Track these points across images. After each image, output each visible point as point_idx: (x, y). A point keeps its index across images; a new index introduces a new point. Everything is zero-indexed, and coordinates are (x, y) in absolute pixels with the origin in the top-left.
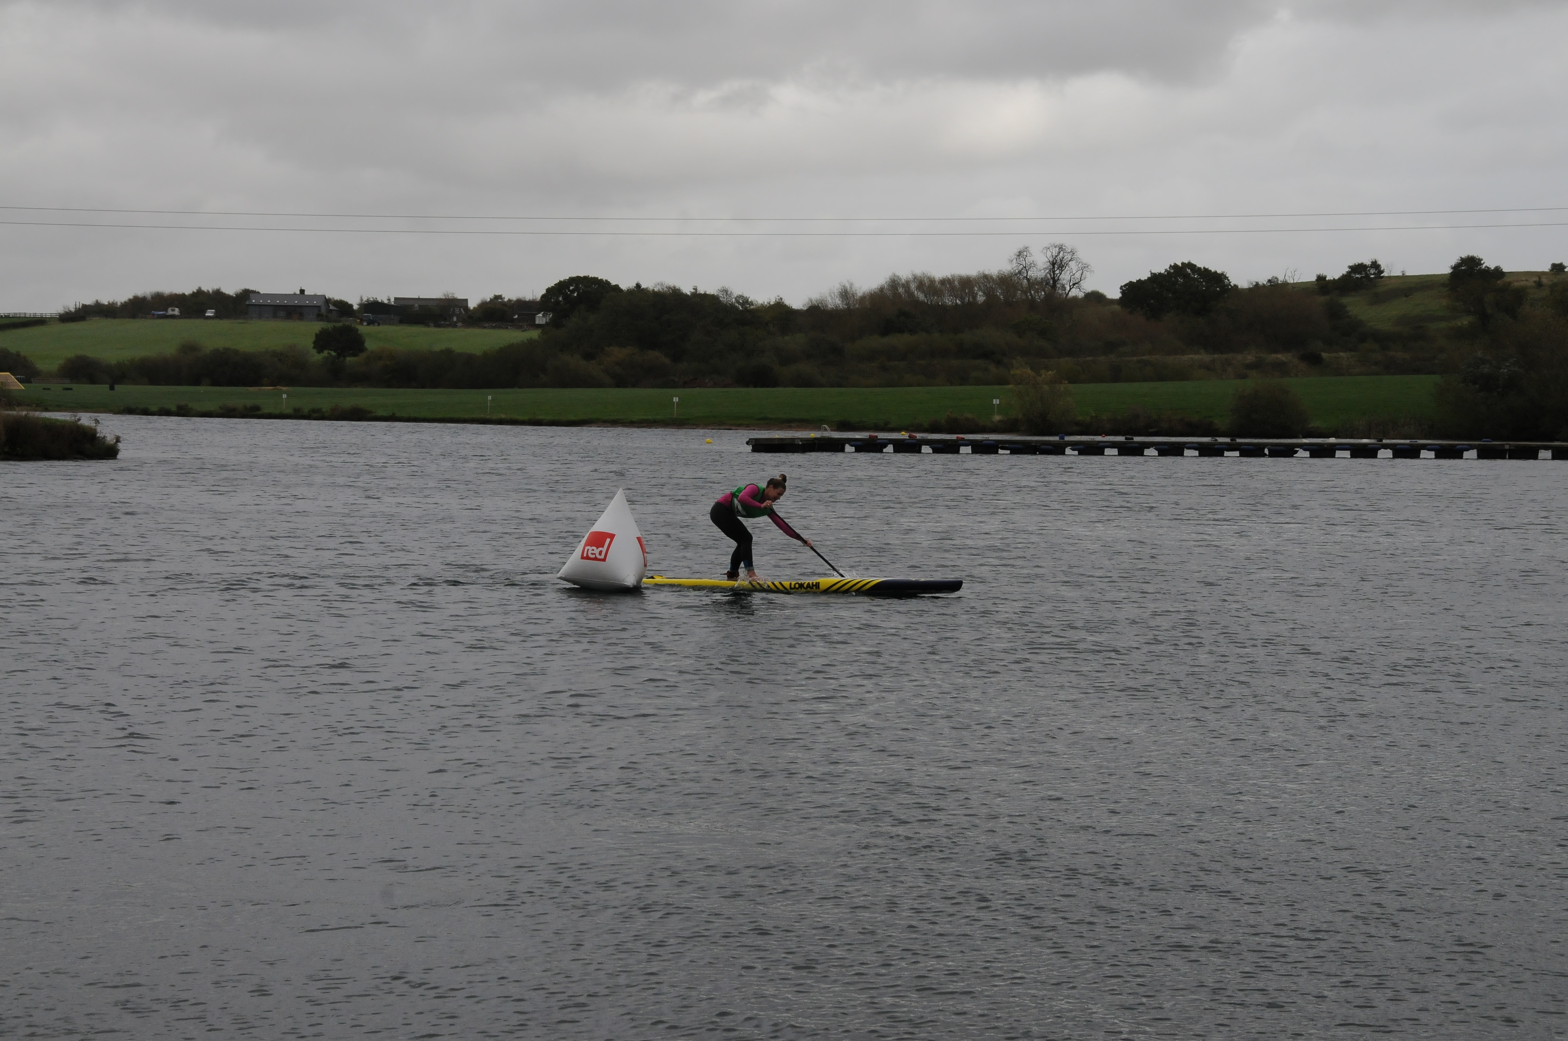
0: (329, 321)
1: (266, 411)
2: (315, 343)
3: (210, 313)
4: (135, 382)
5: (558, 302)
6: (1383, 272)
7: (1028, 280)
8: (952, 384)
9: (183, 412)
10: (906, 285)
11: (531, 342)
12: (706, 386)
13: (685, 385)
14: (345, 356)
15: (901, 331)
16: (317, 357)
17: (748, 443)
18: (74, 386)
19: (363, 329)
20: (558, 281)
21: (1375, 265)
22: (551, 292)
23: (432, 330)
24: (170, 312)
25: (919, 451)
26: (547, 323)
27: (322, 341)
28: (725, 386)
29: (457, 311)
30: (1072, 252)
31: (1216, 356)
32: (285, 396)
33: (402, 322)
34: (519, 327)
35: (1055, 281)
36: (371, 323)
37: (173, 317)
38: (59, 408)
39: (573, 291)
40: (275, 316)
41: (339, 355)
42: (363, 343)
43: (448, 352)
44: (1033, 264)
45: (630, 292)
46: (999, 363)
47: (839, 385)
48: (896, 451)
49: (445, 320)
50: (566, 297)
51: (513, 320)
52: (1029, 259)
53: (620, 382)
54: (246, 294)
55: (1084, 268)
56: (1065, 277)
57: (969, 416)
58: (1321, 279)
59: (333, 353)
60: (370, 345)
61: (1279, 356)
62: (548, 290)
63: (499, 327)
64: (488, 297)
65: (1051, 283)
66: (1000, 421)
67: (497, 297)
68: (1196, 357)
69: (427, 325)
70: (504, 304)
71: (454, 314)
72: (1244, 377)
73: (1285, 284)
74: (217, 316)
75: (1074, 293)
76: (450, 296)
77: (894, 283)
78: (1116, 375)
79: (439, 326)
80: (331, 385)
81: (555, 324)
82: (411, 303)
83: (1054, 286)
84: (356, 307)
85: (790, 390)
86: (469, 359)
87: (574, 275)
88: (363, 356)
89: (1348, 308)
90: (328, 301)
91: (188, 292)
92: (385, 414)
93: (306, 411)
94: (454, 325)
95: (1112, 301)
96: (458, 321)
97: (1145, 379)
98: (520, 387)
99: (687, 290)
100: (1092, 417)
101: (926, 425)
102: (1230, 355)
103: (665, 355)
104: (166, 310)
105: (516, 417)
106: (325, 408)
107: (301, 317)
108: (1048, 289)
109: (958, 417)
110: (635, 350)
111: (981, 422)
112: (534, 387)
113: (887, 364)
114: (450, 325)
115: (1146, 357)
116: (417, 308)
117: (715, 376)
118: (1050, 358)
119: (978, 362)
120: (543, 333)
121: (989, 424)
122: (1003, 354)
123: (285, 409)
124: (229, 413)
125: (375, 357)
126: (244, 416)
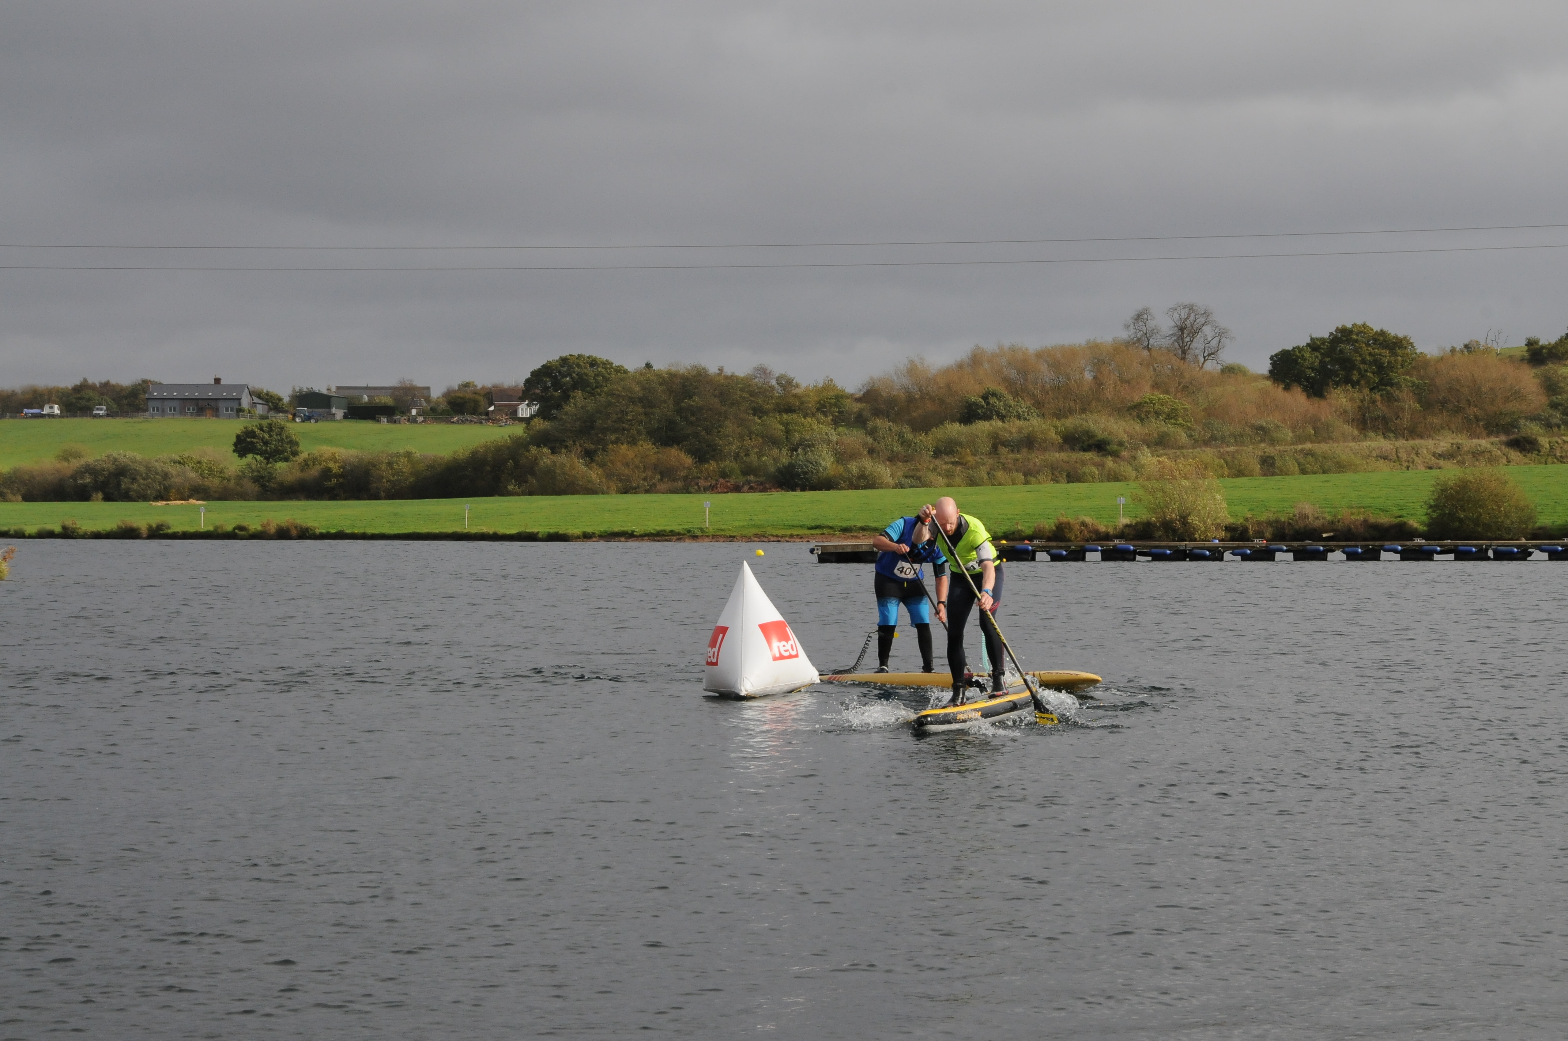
0: (252, 417)
1: (177, 530)
2: (235, 445)
3: (100, 410)
5: (546, 389)
7: (1149, 349)
8: (1057, 481)
10: (992, 360)
11: (512, 438)
13: (712, 489)
14: (274, 462)
15: (987, 417)
16: (236, 463)
17: (812, 551)
19: (296, 428)
20: (544, 362)
22: (537, 376)
23: (385, 426)
24: (46, 410)
25: (1033, 559)
26: (532, 417)
27: (244, 443)
28: (764, 490)
29: (417, 401)
30: (1206, 314)
31: (1401, 443)
32: (201, 513)
33: (346, 417)
34: (495, 421)
35: (1184, 352)
36: (307, 419)
37: (51, 416)
39: (564, 375)
40: (183, 413)
41: (267, 461)
42: (297, 445)
43: (408, 456)
44: (1154, 331)
45: (638, 374)
46: (1115, 455)
49: (403, 413)
50: (557, 382)
51: (487, 413)
52: (1151, 324)
53: (629, 488)
54: (145, 385)
55: (1221, 334)
56: (1198, 345)
57: (1088, 520)
58: (1530, 343)
59: (258, 457)
60: (305, 449)
61: (1484, 443)
62: (533, 373)
63: (471, 421)
65: (1181, 353)
66: (1127, 526)
67: (468, 385)
68: (1373, 444)
69: (379, 421)
70: (477, 393)
71: (414, 405)
72: (1435, 469)
73: (1487, 351)
74: (110, 414)
75: (1211, 366)
76: (408, 384)
77: (977, 357)
78: (1269, 468)
79: (395, 422)
80: (257, 499)
81: (544, 416)
82: (356, 393)
83: (1183, 359)
84: (286, 400)
87: (565, 354)
88: (298, 460)
90: (252, 393)
91: (71, 384)
92: (329, 531)
93: (229, 528)
94: (413, 420)
95: (1256, 378)
96: (418, 414)
97: (1306, 472)
99: (713, 369)
100: (1246, 519)
101: (1029, 532)
102: (1418, 442)
103: (689, 452)
104: (42, 408)
105: (503, 530)
106: (255, 526)
107: (216, 413)
108: (1176, 362)
109: (1072, 521)
110: (646, 447)
111: (1102, 529)
112: (518, 494)
113: (970, 458)
114: (409, 421)
115: (1308, 446)
116: (366, 398)
117: (752, 478)
118: (1182, 447)
119: (1088, 456)
120: (527, 428)
121: (1111, 531)
122: (1121, 444)
123: (203, 526)
124: (130, 533)
125: (313, 460)
126: (150, 537)
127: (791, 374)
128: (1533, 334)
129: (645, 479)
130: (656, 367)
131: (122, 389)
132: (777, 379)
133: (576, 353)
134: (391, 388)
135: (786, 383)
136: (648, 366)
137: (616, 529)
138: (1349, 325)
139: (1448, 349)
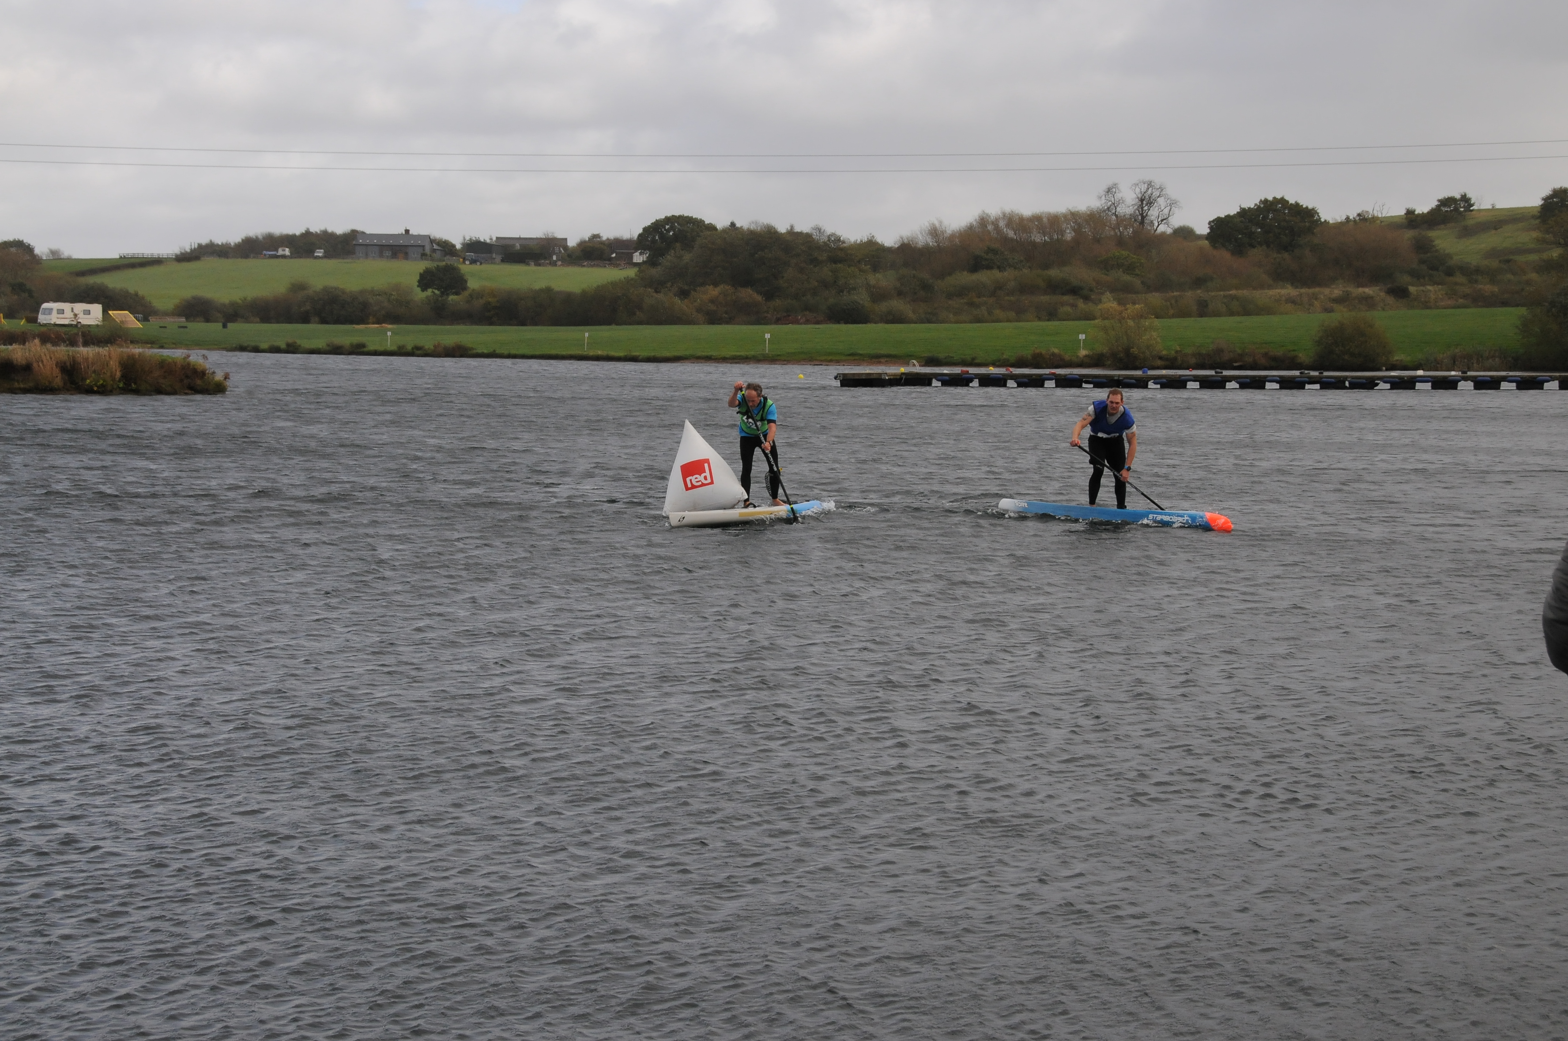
0: (433, 260)
1: (371, 347)
2: (419, 281)
3: (319, 253)
4: (247, 320)
5: (654, 241)
6: (1472, 205)
7: (1116, 216)
8: (1040, 319)
9: (292, 349)
10: (995, 223)
11: (628, 280)
12: (797, 322)
13: (778, 321)
14: (448, 295)
15: (989, 267)
16: (420, 295)
17: (836, 378)
18: (190, 325)
19: (466, 268)
20: (653, 221)
21: (1465, 199)
22: (648, 231)
23: (531, 268)
24: (280, 252)
25: (1004, 385)
26: (644, 262)
27: (426, 280)
28: (818, 323)
29: (557, 249)
30: (1161, 189)
31: (1303, 290)
32: (390, 333)
33: (503, 261)
34: (617, 266)
35: (1143, 218)
36: (473, 262)
37: (284, 257)
38: (176, 345)
39: (668, 231)
40: (381, 255)
41: (442, 293)
42: (466, 282)
43: (548, 290)
44: (1122, 201)
45: (725, 231)
46: (1086, 298)
47: (929, 321)
48: (982, 385)
49: (545, 258)
50: (662, 237)
51: (610, 259)
52: (1118, 196)
53: (713, 319)
54: (354, 234)
55: (1172, 204)
56: (1153, 214)
57: (1056, 351)
58: (1410, 212)
59: (437, 292)
60: (473, 284)
61: (1368, 291)
62: (645, 229)
63: (598, 266)
64: (586, 236)
65: (1141, 218)
66: (1086, 356)
67: (595, 236)
68: (1284, 292)
69: (528, 264)
70: (602, 243)
71: (554, 253)
72: (1331, 311)
73: (1374, 219)
74: (327, 256)
75: (1162, 228)
76: (550, 236)
77: (983, 221)
78: (1203, 310)
79: (539, 265)
80: (435, 324)
81: (652, 262)
82: (511, 243)
83: (1142, 222)
84: (458, 246)
85: (881, 326)
86: (568, 298)
87: (669, 215)
88: (466, 293)
89: (1436, 242)
90: (432, 241)
91: (298, 233)
93: (409, 348)
94: (554, 264)
95: (1200, 237)
96: (558, 260)
97: (1232, 314)
98: (617, 324)
99: (780, 229)
100: (1177, 352)
101: (1012, 360)
102: (1317, 290)
103: (758, 293)
104: (277, 250)
105: (613, 353)
106: (429, 345)
107: (406, 256)
108: (1136, 225)
109: (1044, 352)
110: (728, 288)
111: (1067, 357)
112: (630, 324)
113: (976, 300)
114: (550, 264)
115: (1233, 292)
116: (518, 247)
117: (807, 313)
118: (1137, 293)
119: (1066, 298)
120: (640, 271)
121: (1074, 359)
122: (1091, 290)
123: (390, 346)
124: (336, 350)
125: (477, 295)
126: (350, 353)
127: (838, 233)
128: (1411, 206)
129: (726, 313)
130: (738, 225)
131: (338, 237)
132: (829, 237)
133: (677, 214)
134: (537, 239)
135: (837, 239)
136: (733, 224)
137: (699, 354)
138: (1270, 198)
139: (1344, 218)
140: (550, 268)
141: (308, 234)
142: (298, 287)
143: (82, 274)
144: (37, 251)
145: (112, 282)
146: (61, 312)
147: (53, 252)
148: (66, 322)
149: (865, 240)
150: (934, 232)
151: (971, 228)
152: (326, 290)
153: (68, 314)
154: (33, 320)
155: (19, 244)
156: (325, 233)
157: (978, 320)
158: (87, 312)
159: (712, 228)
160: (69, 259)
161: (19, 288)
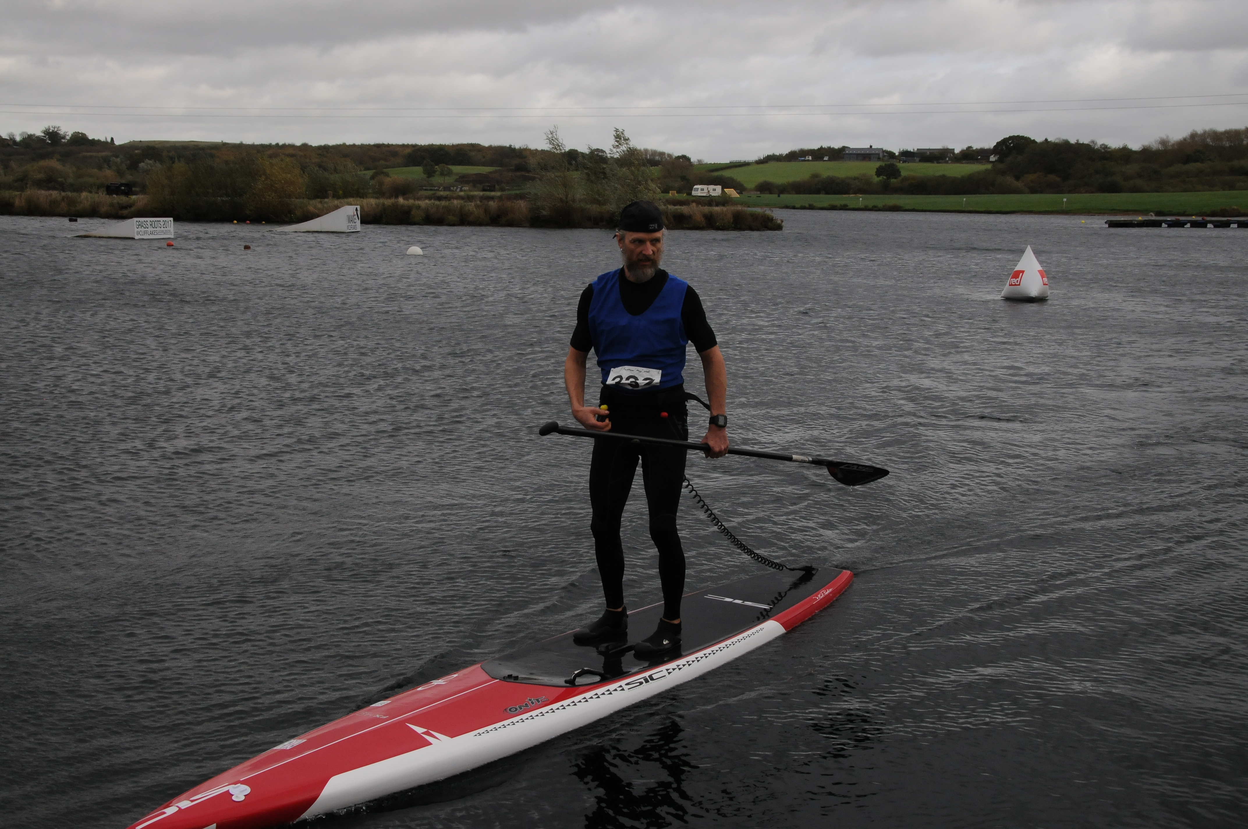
0: (883, 160)
1: (851, 207)
2: (876, 172)
3: (826, 158)
4: (789, 193)
5: (1002, 149)
8: (1225, 190)
9: (811, 207)
10: (1200, 136)
11: (986, 170)
12: (1081, 193)
13: (1070, 192)
14: (891, 179)
15: (1196, 161)
16: (876, 179)
17: (1106, 223)
18: (762, 195)
19: (900, 165)
20: (1003, 138)
23: (935, 165)
24: (807, 158)
25: (1206, 227)
26: (996, 161)
27: (879, 172)
28: (1092, 192)
29: (949, 155)
32: (861, 200)
33: (920, 161)
34: (980, 163)
36: (904, 162)
37: (808, 160)
38: (755, 205)
39: (1010, 144)
40: (857, 159)
41: (888, 178)
42: (900, 172)
43: (943, 177)
45: (1041, 143)
47: (1157, 191)
48: (1191, 226)
49: (942, 159)
50: (1007, 147)
51: (977, 159)
53: (1033, 191)
54: (844, 148)
57: (1235, 207)
59: (885, 177)
60: (904, 173)
62: (998, 143)
63: (970, 163)
64: (965, 147)
67: (970, 147)
69: (933, 163)
70: (974, 151)
71: (947, 157)
74: (829, 160)
76: (946, 148)
77: (1193, 136)
79: (939, 163)
80: (883, 194)
81: (1000, 161)
82: (925, 151)
84: (897, 154)
85: (1129, 194)
86: (954, 180)
87: (1012, 135)
88: (900, 178)
90: (883, 151)
91: (816, 148)
92: (911, 208)
93: (870, 207)
94: (947, 162)
96: (949, 160)
98: (980, 194)
99: (1073, 141)
101: (1209, 212)
103: (1059, 177)
104: (805, 157)
105: (977, 209)
106: (880, 205)
107: (870, 159)
109: (1228, 208)
110: (1042, 175)
112: (988, 194)
113: (1186, 179)
114: (945, 162)
116: (928, 153)
117: (1087, 187)
119: (1241, 177)
120: (994, 165)
123: (861, 205)
124: (833, 208)
125: (906, 179)
126: (840, 209)
127: (1106, 143)
129: (1040, 187)
130: (1049, 140)
131: (836, 150)
132: (1100, 146)
133: (1016, 134)
134: (938, 149)
135: (1105, 147)
136: (1046, 140)
137: (1024, 209)
140: (944, 165)
141: (821, 149)
142: (815, 176)
143: (713, 171)
144: (692, 160)
145: (727, 174)
146: (702, 190)
147: (699, 161)
148: (705, 195)
149: (1121, 147)
150: (1163, 142)
151: (1185, 139)
152: (828, 176)
153: (706, 191)
154: (690, 194)
155: (684, 157)
156: (829, 148)
157: (1185, 191)
158: (714, 190)
159: (1034, 141)
160: (706, 164)
161: (684, 178)
